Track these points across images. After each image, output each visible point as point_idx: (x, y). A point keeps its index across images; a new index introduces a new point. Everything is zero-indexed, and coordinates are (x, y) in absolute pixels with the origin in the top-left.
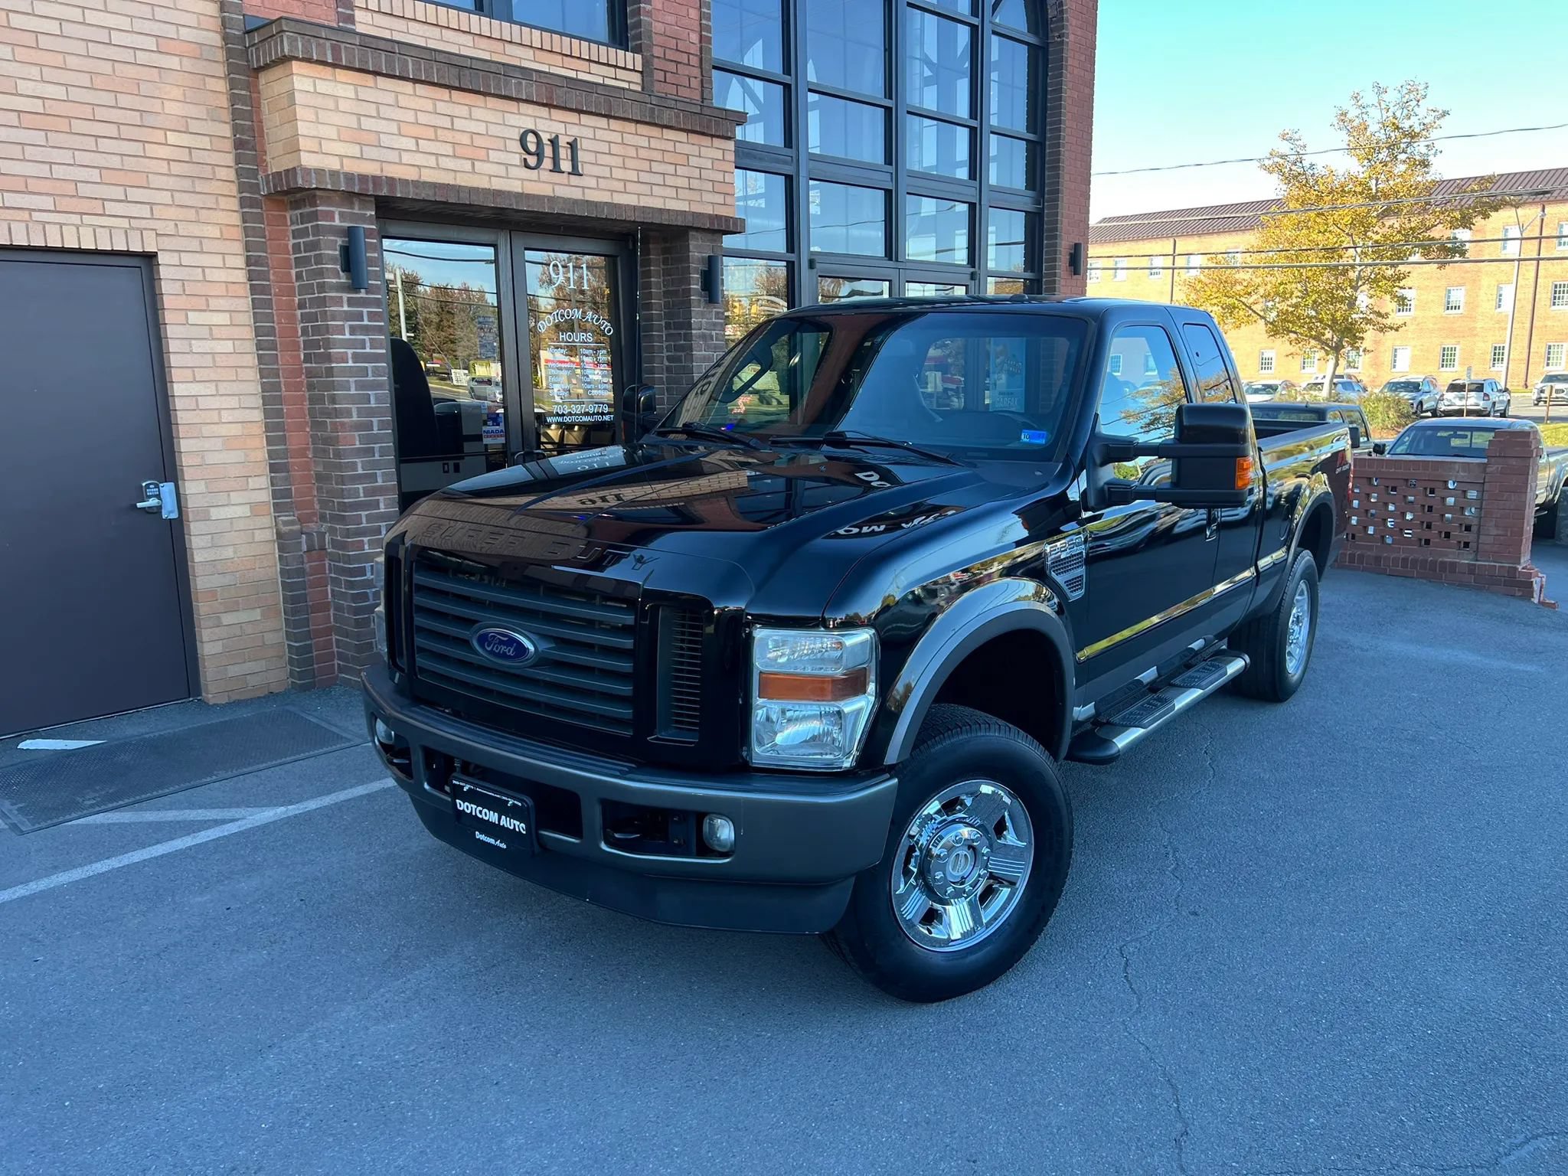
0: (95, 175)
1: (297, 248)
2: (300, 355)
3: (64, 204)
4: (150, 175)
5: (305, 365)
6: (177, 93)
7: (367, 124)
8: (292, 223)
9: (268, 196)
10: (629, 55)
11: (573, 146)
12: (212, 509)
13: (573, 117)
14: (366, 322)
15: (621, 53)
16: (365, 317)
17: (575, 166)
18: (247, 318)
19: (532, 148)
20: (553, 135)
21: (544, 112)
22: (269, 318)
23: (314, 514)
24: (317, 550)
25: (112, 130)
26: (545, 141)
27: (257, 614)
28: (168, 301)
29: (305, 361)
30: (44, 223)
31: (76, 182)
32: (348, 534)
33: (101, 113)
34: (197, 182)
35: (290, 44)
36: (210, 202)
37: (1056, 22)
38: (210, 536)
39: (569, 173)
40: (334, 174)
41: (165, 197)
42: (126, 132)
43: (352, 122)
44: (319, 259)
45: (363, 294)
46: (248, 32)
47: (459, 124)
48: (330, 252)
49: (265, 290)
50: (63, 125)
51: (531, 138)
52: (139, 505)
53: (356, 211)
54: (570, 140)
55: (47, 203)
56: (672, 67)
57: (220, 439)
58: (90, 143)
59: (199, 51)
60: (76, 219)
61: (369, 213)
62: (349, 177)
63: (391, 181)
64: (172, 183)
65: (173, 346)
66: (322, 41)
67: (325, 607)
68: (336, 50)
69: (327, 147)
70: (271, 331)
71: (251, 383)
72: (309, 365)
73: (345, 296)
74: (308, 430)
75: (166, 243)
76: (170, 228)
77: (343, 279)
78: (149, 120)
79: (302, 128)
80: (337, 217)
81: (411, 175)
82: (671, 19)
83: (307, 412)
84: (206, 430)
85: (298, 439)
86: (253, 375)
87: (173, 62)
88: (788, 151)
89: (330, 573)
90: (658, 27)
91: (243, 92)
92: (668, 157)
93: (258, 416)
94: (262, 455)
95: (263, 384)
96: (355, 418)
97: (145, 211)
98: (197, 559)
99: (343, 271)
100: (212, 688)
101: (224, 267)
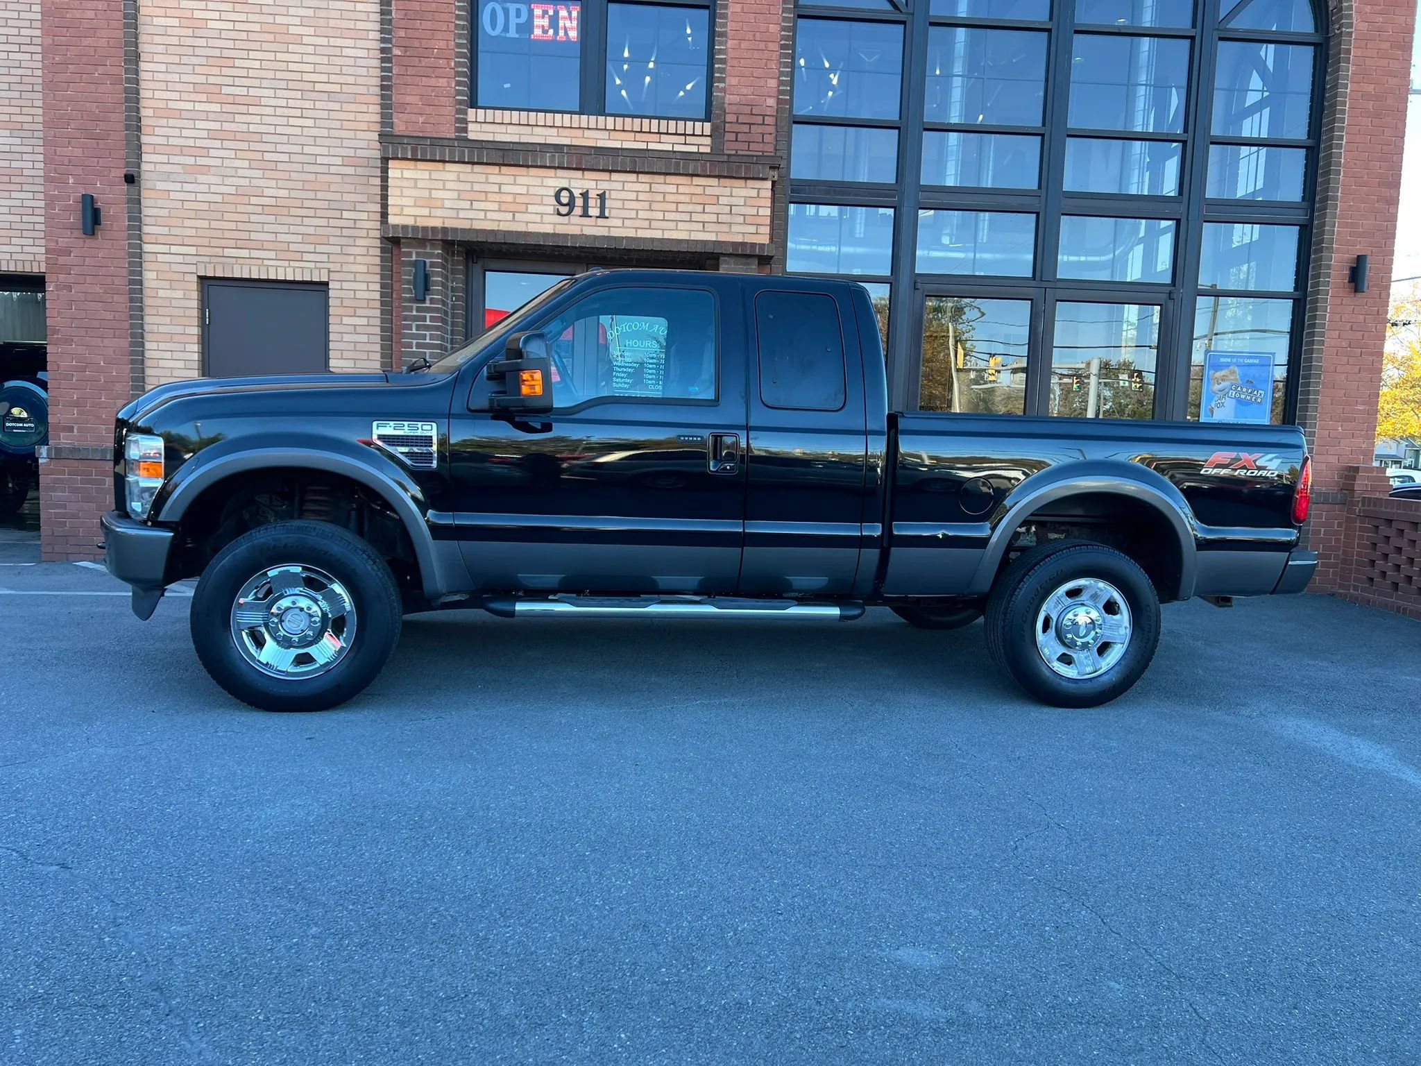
0: (299, 238)
3: (282, 255)
4: (330, 237)
6: (351, 188)
7: (435, 194)
9: (394, 245)
10: (699, 124)
11: (602, 197)
13: (604, 176)
14: (428, 322)
16: (428, 319)
17: (602, 208)
18: (378, 321)
19: (565, 200)
20: (585, 191)
21: (578, 174)
25: (311, 213)
26: (577, 195)
28: (332, 311)
30: (268, 266)
31: (289, 243)
33: (306, 203)
34: (357, 239)
35: (384, 150)
36: (364, 251)
37: (1336, 13)
39: (597, 217)
41: (337, 249)
42: (319, 213)
43: (426, 194)
45: (428, 304)
47: (505, 188)
48: (409, 277)
50: (285, 211)
51: (564, 194)
53: (428, 251)
54: (600, 192)
56: (745, 128)
58: (299, 221)
59: (368, 162)
60: (286, 264)
61: (436, 252)
64: (342, 241)
68: (414, 151)
69: (406, 211)
70: (389, 330)
73: (415, 306)
75: (334, 276)
76: (338, 267)
78: (333, 205)
79: (391, 200)
80: (414, 255)
81: (465, 225)
82: (747, 91)
86: (378, 356)
87: (350, 170)
92: (696, 199)
97: (324, 258)
101: (368, 290)
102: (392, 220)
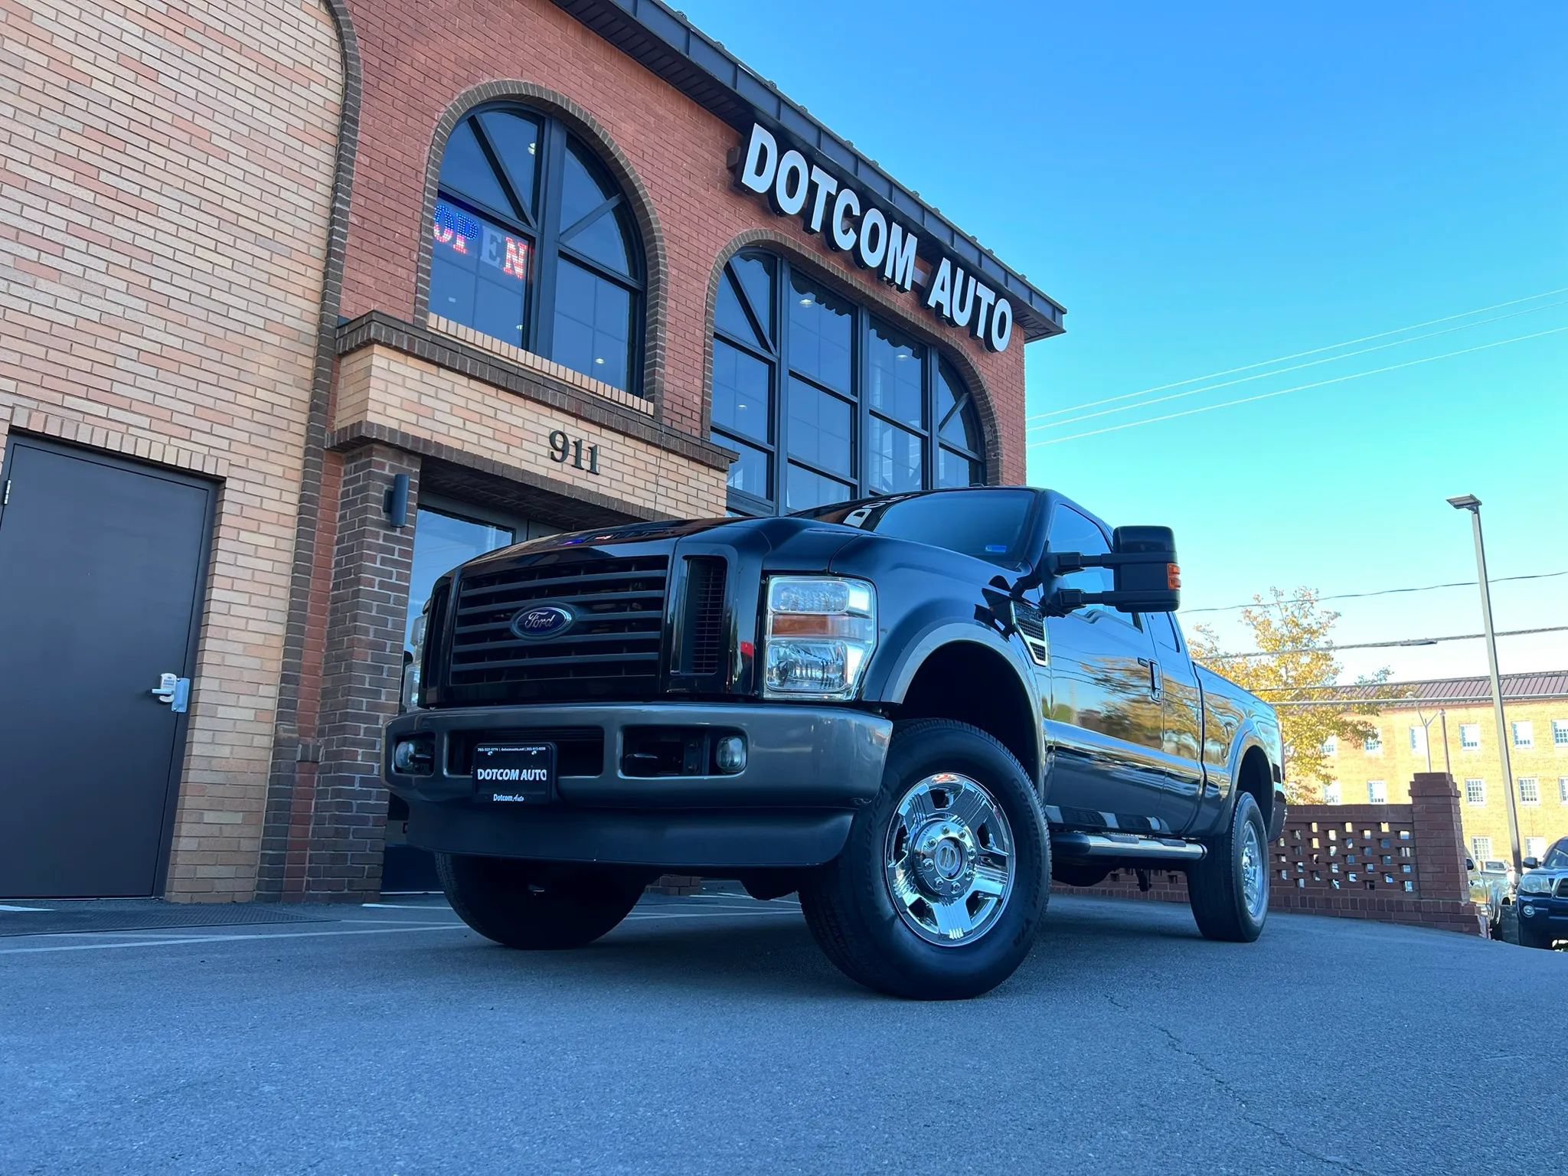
0: (190, 409)
1: (345, 494)
2: (329, 584)
3: (157, 425)
4: (235, 419)
5: (331, 593)
6: (273, 362)
7: (425, 400)
8: (345, 474)
9: (333, 449)
10: (644, 402)
11: (593, 451)
12: (220, 708)
13: (596, 429)
14: (396, 557)
15: (637, 399)
16: (396, 553)
17: (593, 465)
18: (290, 546)
19: (559, 445)
20: (578, 440)
21: (572, 420)
22: (310, 548)
23: (313, 729)
24: (309, 761)
25: (213, 379)
26: (571, 443)
27: (238, 818)
28: (225, 519)
29: (333, 590)
30: (137, 437)
31: (173, 411)
32: (345, 742)
33: (206, 364)
34: (273, 430)
35: (376, 331)
36: (280, 447)
37: (992, 445)
38: (211, 733)
39: (588, 471)
40: (392, 431)
41: (244, 437)
42: (224, 382)
43: (414, 397)
44: (365, 499)
45: (398, 533)
46: (339, 328)
47: (500, 415)
48: (377, 494)
49: (312, 524)
50: (173, 367)
51: (559, 438)
52: (154, 691)
53: (404, 466)
54: (592, 446)
55: (145, 422)
56: (678, 418)
57: (241, 645)
58: (192, 385)
59: (297, 336)
60: (165, 439)
61: (414, 470)
62: (405, 436)
63: (439, 445)
64: (252, 427)
65: (221, 556)
66: (401, 333)
67: (305, 820)
68: (411, 343)
69: (390, 411)
70: (309, 559)
71: (280, 601)
72: (335, 592)
73: (382, 532)
74: (323, 650)
75: (236, 472)
76: (242, 461)
77: (383, 517)
78: (244, 377)
79: (372, 394)
80: (387, 468)
82: (680, 383)
83: (326, 634)
84: (232, 634)
85: (314, 656)
86: (284, 594)
87: (274, 339)
88: (768, 502)
89: (318, 786)
90: (667, 386)
91: (327, 370)
92: (671, 476)
93: (280, 630)
94: (277, 666)
95: (291, 603)
96: (371, 637)
97: (225, 444)
98: (196, 750)
99: (384, 511)
100: (177, 886)
101: (280, 500)
102: (371, 417)
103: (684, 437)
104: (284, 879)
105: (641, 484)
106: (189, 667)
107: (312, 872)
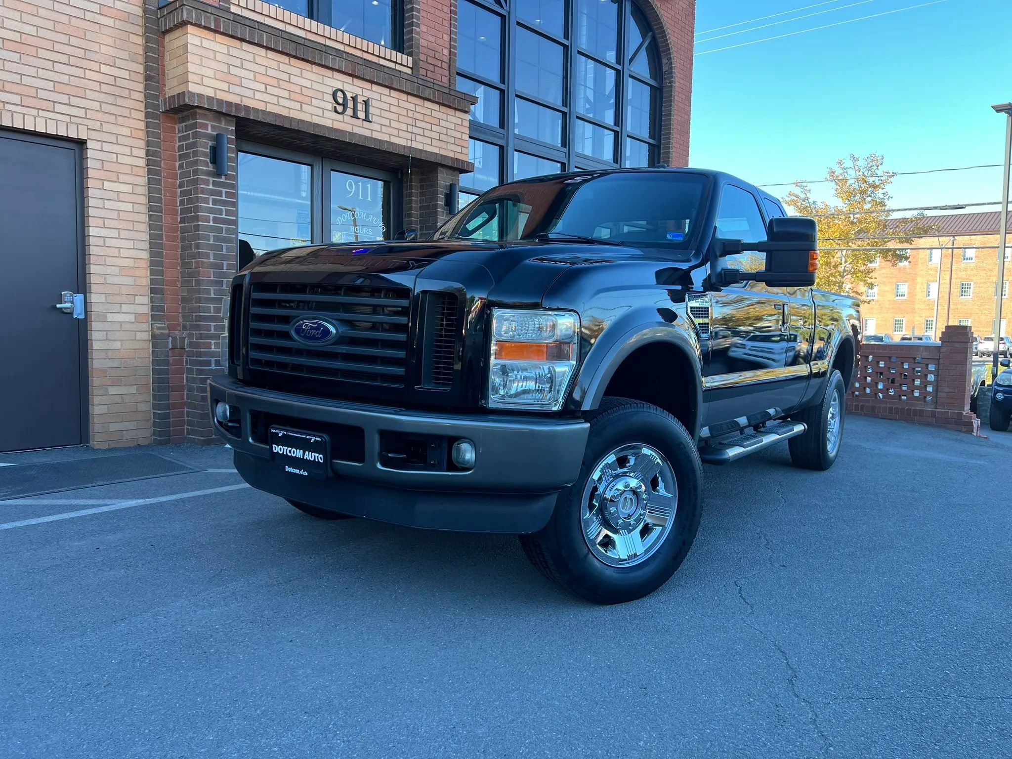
0: (50, 85)
1: (181, 148)
2: (177, 219)
3: (28, 101)
4: (87, 90)
5: (180, 225)
6: (110, 41)
7: (233, 70)
8: (179, 132)
9: (166, 112)
10: (405, 56)
11: (366, 103)
12: (109, 315)
13: (367, 85)
14: (224, 198)
15: (399, 54)
16: (224, 195)
17: (367, 115)
18: (144, 190)
19: (340, 101)
20: (354, 95)
21: (349, 79)
22: (159, 191)
23: (179, 325)
24: (178, 348)
25: (64, 59)
26: (349, 98)
27: (133, 390)
28: (91, 173)
29: (180, 223)
30: (13, 112)
31: (37, 88)
32: (201, 337)
33: (58, 47)
34: (118, 98)
35: (188, 14)
36: (126, 112)
37: (668, 74)
38: (105, 333)
39: (363, 120)
40: (210, 98)
41: (96, 105)
42: (74, 61)
43: (224, 68)
44: (195, 154)
45: (223, 179)
46: (160, 9)
47: (293, 79)
48: (203, 150)
49: (157, 173)
50: (33, 51)
51: (340, 94)
52: (58, 306)
53: (223, 126)
54: (365, 99)
55: (16, 99)
56: (431, 68)
57: (118, 268)
58: (49, 65)
59: (127, 17)
60: (34, 112)
61: (231, 128)
62: (220, 102)
63: (247, 108)
64: (102, 97)
65: (92, 202)
66: (208, 15)
67: (181, 388)
68: (217, 22)
69: (206, 81)
70: (159, 200)
71: (143, 234)
72: (183, 225)
73: (211, 179)
74: (179, 268)
75: (93, 135)
76: (97, 126)
77: (211, 168)
78: (89, 55)
79: (191, 68)
80: (209, 128)
81: (261, 106)
82: (432, 39)
83: (179, 256)
84: (109, 261)
85: (172, 273)
86: (144, 227)
87: (110, 22)
88: (501, 131)
89: (187, 365)
90: (423, 42)
91: (154, 46)
92: (427, 119)
93: (145, 255)
94: (146, 282)
95: (151, 235)
96: (212, 260)
97: (81, 113)
98: (95, 347)
99: (211, 163)
100: (97, 437)
101: (131, 155)
102: (193, 88)
103: (436, 87)
104: (171, 428)
105: (404, 127)
106: (81, 285)
107: (190, 423)
